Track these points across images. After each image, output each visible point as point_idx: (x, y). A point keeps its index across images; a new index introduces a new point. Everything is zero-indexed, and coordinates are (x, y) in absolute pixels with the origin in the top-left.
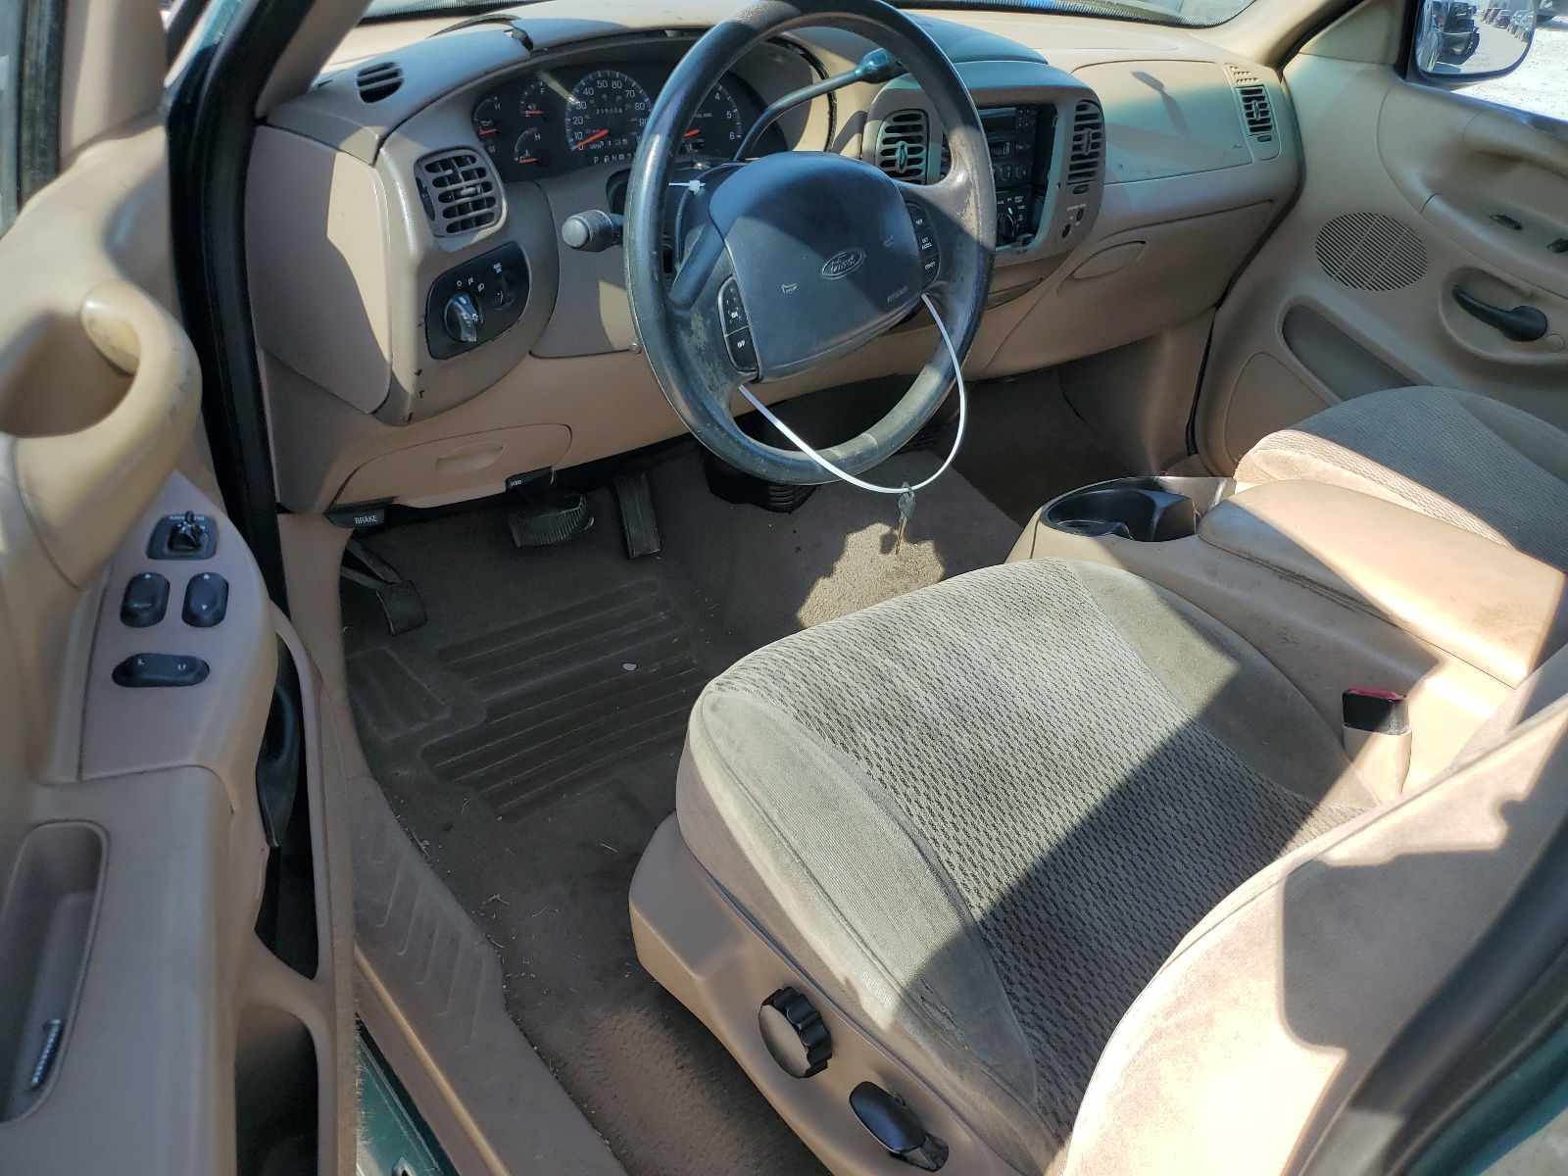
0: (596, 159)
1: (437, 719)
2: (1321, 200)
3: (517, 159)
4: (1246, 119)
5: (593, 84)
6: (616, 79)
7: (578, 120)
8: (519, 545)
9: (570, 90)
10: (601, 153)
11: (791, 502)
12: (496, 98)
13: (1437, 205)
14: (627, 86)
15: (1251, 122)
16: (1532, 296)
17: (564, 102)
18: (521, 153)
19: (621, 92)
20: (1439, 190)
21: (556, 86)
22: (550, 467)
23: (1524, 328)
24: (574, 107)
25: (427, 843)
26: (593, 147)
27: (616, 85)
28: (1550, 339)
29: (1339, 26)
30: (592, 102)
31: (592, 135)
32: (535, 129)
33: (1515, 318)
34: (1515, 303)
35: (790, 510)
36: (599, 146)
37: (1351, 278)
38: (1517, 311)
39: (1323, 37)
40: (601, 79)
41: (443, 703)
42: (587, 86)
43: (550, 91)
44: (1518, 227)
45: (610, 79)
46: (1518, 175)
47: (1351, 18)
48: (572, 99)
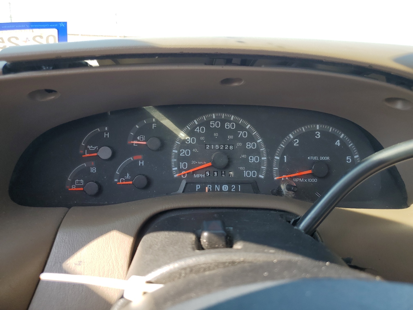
0: (198, 187)
3: (116, 180)
5: (206, 124)
6: (230, 121)
7: (184, 153)
9: (181, 126)
10: (204, 183)
12: (106, 129)
14: (241, 127)
17: (175, 136)
18: (123, 175)
19: (234, 132)
21: (167, 123)
24: (184, 142)
26: (196, 176)
27: (228, 126)
30: (202, 138)
31: (198, 165)
32: (140, 157)
36: (203, 176)
40: (215, 120)
42: (199, 125)
43: (161, 126)
45: (223, 121)
48: (182, 135)
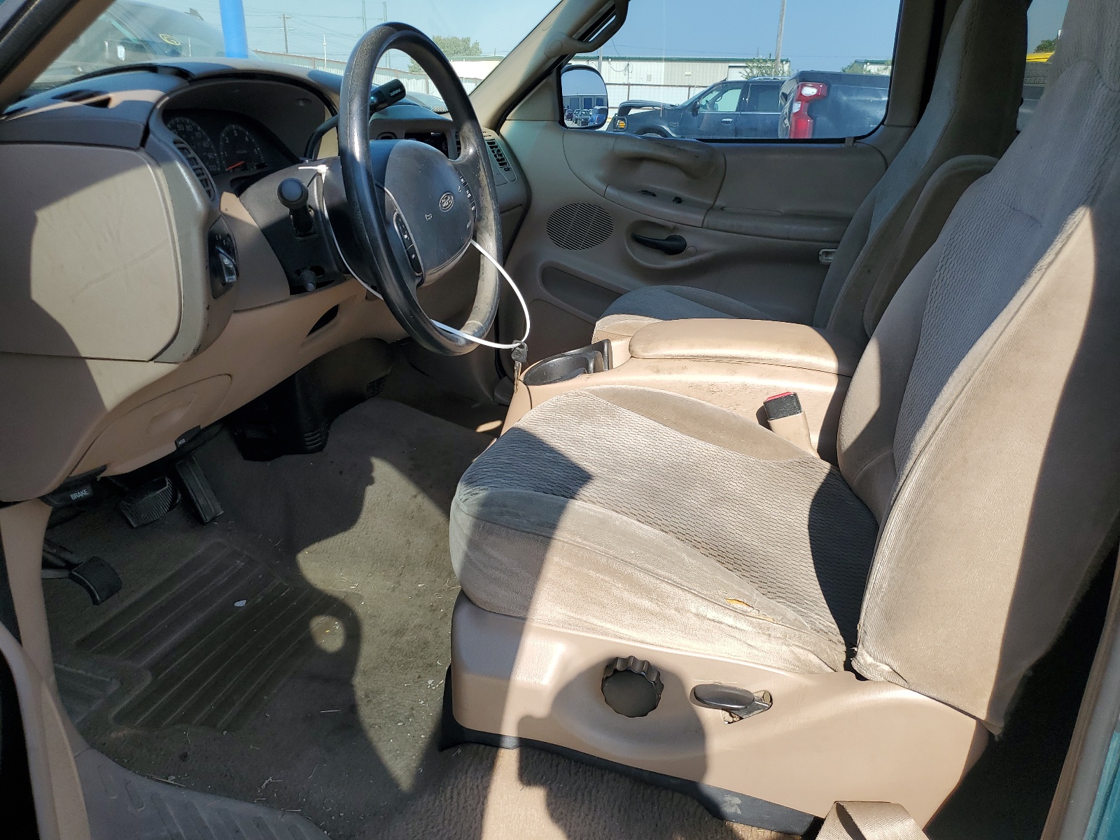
1: (109, 693)
2: (544, 202)
4: (495, 159)
6: (188, 125)
8: (135, 526)
11: (320, 443)
13: (610, 191)
15: (498, 160)
16: (675, 229)
20: (609, 182)
22: (199, 426)
23: (674, 247)
25: (174, 778)
27: (188, 129)
28: (689, 249)
29: (525, 103)
33: (668, 243)
34: (665, 235)
35: (321, 448)
37: (570, 244)
38: (668, 239)
39: (516, 111)
40: (179, 123)
41: (108, 680)
44: (654, 195)
45: (184, 124)
46: (646, 168)
47: (530, 97)
